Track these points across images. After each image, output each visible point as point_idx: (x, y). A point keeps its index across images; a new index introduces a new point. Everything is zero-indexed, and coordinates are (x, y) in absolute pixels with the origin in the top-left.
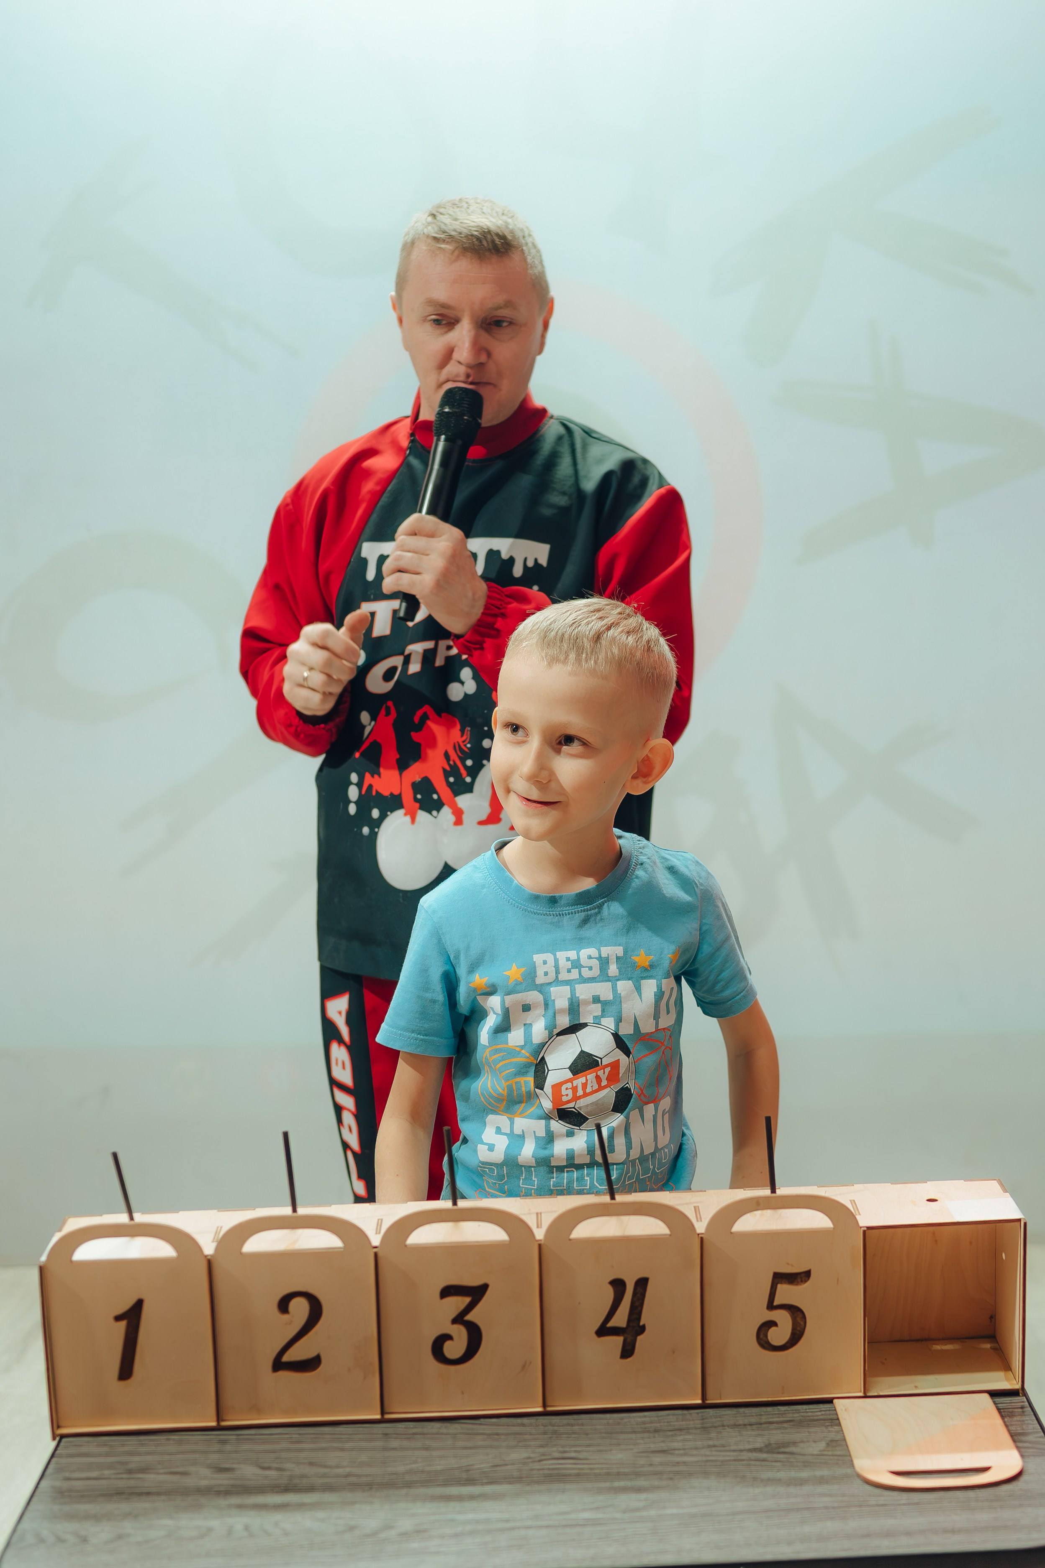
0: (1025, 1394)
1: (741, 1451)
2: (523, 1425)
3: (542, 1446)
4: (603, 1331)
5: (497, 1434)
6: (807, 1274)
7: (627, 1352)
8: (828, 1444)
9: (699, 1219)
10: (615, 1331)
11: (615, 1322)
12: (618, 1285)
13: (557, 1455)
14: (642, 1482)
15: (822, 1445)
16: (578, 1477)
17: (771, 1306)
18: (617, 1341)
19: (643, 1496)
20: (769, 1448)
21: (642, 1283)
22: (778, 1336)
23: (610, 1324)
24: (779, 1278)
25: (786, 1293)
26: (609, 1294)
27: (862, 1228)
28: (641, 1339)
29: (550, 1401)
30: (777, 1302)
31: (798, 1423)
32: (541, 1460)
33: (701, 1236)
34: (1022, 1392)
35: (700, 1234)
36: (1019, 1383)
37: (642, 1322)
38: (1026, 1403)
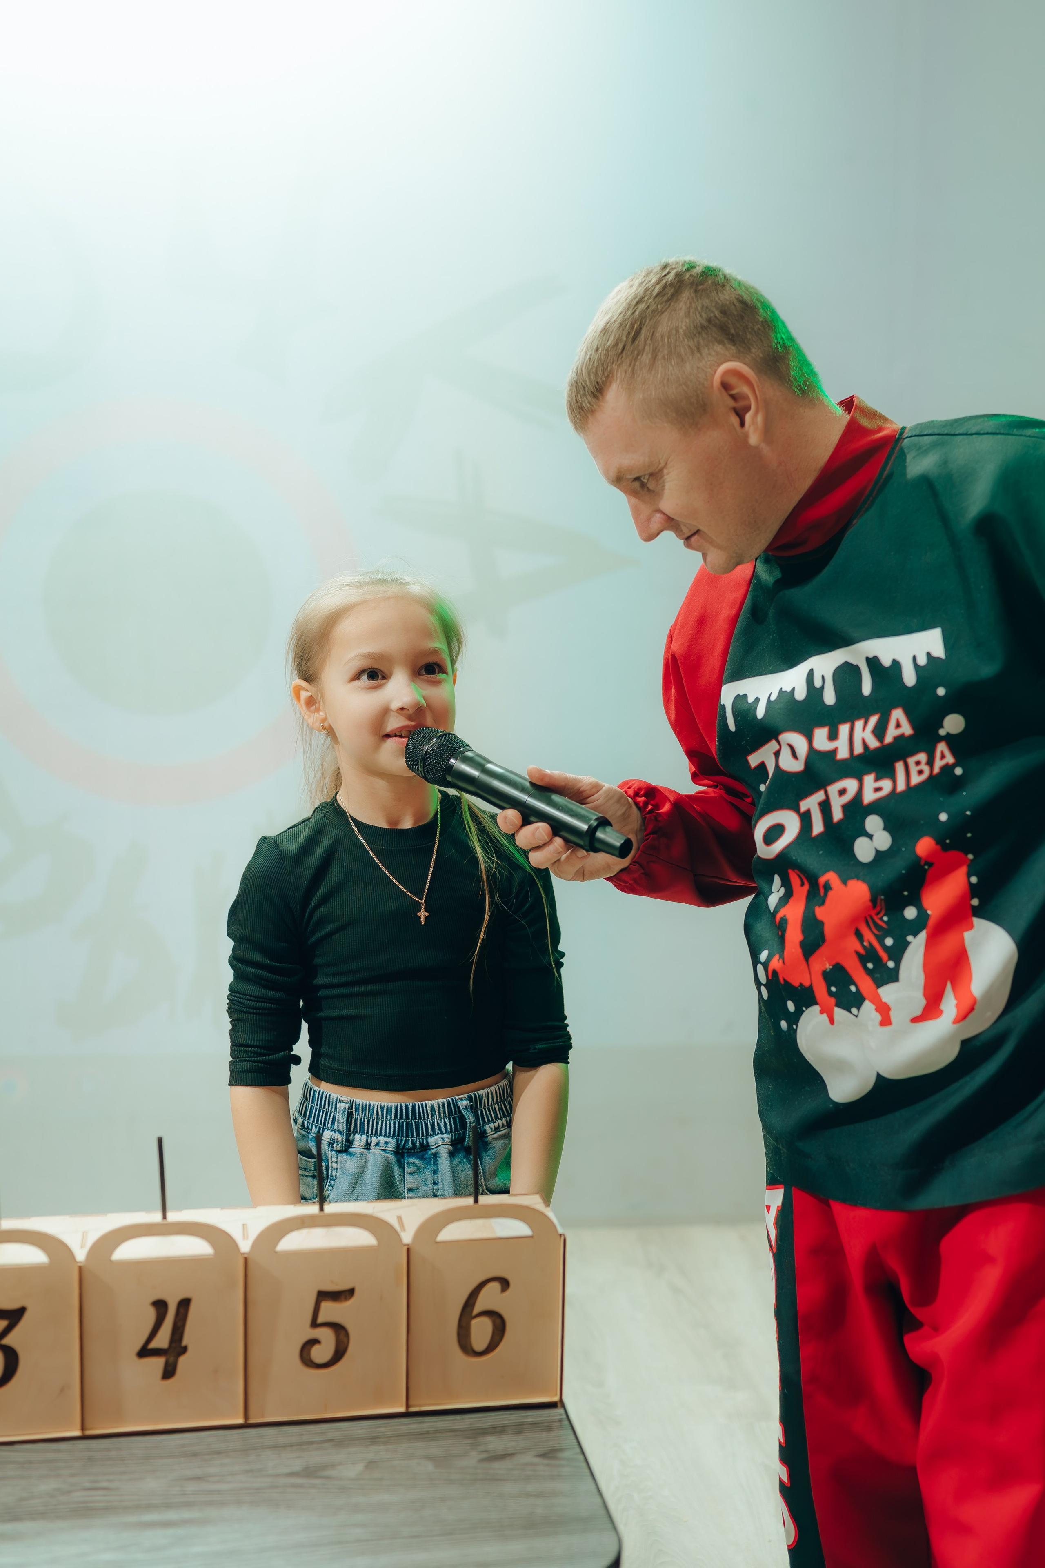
0: (563, 1406)
1: (277, 1476)
2: (59, 1451)
3: (73, 1475)
4: (144, 1352)
5: (30, 1462)
6: (351, 1292)
7: (169, 1372)
8: (366, 1467)
9: (245, 1237)
10: (157, 1352)
11: (156, 1344)
12: (160, 1306)
13: (88, 1485)
14: (172, 1515)
15: (360, 1467)
16: (108, 1509)
17: (314, 1324)
18: (159, 1363)
19: (170, 1531)
20: (309, 1472)
21: (185, 1304)
22: (320, 1354)
23: (152, 1345)
24: (323, 1296)
25: (330, 1311)
26: (151, 1314)
27: (405, 1245)
28: (182, 1360)
29: (88, 1424)
30: (320, 1320)
31: (339, 1443)
32: (69, 1492)
33: (245, 1256)
34: (559, 1405)
35: (244, 1254)
36: (556, 1395)
37: (184, 1343)
38: (564, 1416)
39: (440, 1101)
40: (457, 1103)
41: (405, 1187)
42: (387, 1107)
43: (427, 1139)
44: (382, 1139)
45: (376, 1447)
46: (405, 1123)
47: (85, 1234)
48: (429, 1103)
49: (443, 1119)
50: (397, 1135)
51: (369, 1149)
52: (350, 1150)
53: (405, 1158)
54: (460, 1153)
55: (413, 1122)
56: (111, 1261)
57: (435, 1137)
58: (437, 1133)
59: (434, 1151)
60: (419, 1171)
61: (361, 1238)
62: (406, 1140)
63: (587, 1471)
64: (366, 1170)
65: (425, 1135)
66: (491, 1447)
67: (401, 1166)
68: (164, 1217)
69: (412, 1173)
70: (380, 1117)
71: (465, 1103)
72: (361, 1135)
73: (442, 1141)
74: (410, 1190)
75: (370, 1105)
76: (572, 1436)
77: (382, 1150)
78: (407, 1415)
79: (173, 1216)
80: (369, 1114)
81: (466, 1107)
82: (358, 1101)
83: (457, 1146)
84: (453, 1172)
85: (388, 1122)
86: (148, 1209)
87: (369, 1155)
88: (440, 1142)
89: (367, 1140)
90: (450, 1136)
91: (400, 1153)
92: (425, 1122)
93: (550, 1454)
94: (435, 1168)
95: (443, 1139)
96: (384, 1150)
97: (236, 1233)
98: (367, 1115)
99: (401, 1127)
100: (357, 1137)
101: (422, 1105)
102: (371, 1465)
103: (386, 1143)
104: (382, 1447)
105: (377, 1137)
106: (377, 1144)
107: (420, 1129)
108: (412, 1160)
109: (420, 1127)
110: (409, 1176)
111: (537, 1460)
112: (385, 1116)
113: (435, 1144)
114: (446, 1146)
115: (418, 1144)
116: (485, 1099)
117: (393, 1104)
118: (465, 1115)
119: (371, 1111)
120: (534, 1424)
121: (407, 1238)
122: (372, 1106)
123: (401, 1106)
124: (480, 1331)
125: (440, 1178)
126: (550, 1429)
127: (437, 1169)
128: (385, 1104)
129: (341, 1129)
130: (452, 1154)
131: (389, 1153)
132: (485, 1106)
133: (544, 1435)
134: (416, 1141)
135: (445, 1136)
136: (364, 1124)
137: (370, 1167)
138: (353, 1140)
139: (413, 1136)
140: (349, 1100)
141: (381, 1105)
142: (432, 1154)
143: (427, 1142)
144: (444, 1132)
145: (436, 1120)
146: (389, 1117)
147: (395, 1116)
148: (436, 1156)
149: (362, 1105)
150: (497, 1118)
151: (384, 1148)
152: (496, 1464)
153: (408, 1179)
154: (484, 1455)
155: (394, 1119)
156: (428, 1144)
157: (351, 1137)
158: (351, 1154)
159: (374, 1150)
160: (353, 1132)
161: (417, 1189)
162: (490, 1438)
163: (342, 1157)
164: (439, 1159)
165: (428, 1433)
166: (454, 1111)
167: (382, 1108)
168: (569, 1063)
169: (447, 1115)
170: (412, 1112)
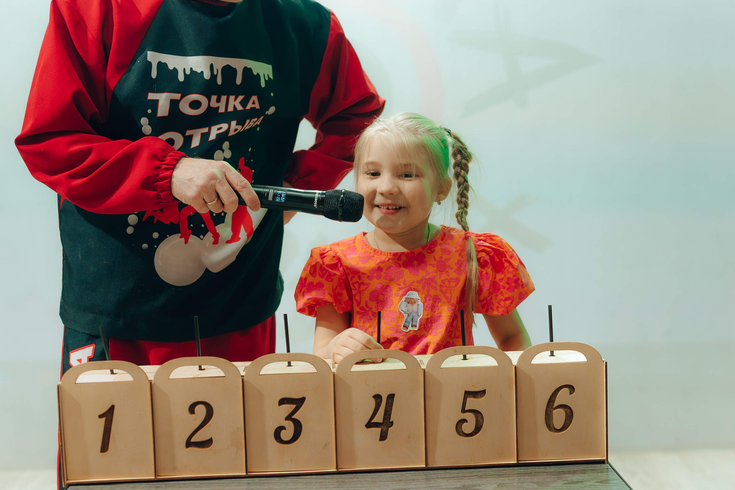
0: (609, 463)
2: (325, 478)
4: (370, 425)
6: (484, 392)
7: (383, 437)
8: (498, 486)
10: (377, 425)
11: (376, 420)
12: (378, 398)
15: (495, 486)
17: (464, 411)
18: (378, 430)
22: (468, 428)
23: (374, 421)
24: (468, 394)
25: (472, 403)
26: (373, 403)
27: (514, 366)
28: (391, 430)
29: (340, 466)
30: (467, 408)
33: (424, 370)
34: (605, 462)
36: (603, 456)
37: (391, 420)
38: (610, 467)
56: (351, 372)
66: (570, 479)
78: (517, 465)
93: (604, 481)
102: (501, 485)
120: (593, 470)
124: (559, 416)
126: (602, 472)
154: (566, 482)
162: (568, 475)
165: (531, 473)
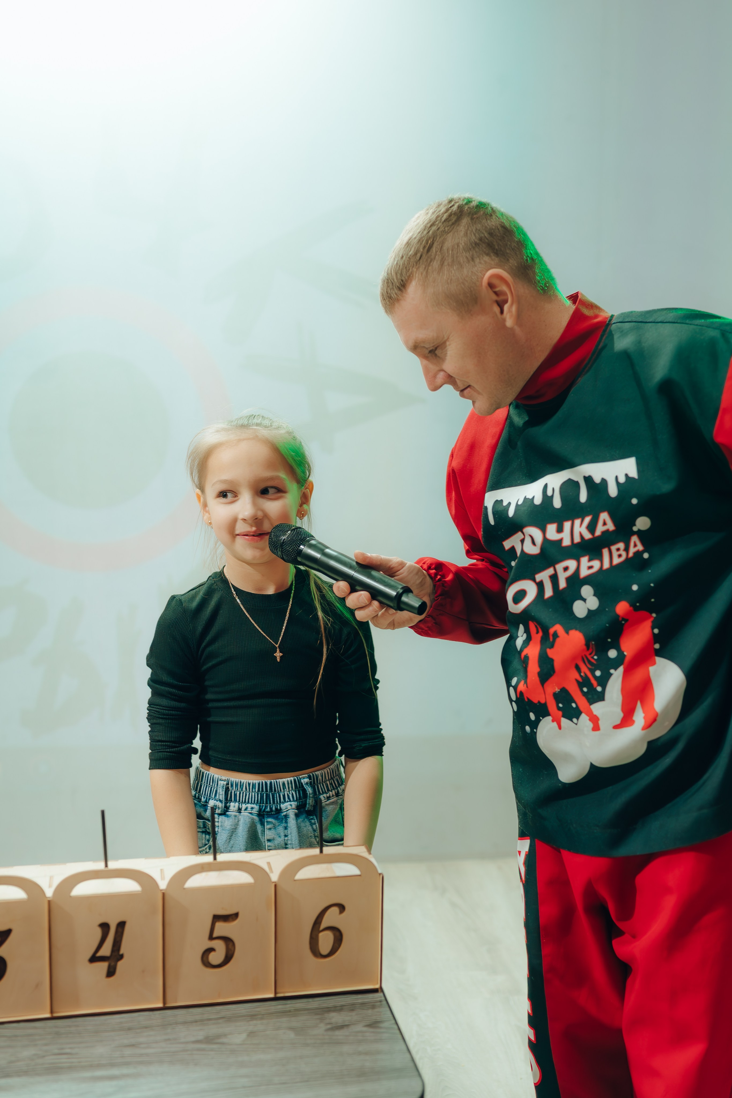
0: (382, 991)
1: (187, 1043)
2: (36, 1028)
3: (46, 1045)
4: (94, 959)
5: (16, 1036)
6: (236, 915)
7: (111, 973)
8: (248, 1036)
9: (163, 878)
10: (103, 959)
11: (102, 953)
12: (105, 927)
13: (56, 1051)
14: (115, 1071)
15: (244, 1036)
16: (71, 1068)
17: (211, 938)
18: (104, 966)
19: (116, 1083)
20: (208, 1040)
21: (121, 925)
22: (215, 958)
23: (99, 954)
24: (217, 918)
25: (222, 928)
26: (98, 933)
27: (273, 882)
28: (120, 964)
29: (55, 1009)
30: (215, 935)
31: (229, 1019)
32: (44, 1056)
33: (163, 891)
34: (380, 990)
35: (162, 890)
36: (378, 983)
37: (121, 952)
38: (383, 998)
39: (289, 779)
40: (300, 780)
41: (266, 838)
42: (253, 784)
43: (280, 805)
44: (249, 806)
45: (255, 1022)
46: (265, 795)
47: (51, 878)
48: (281, 781)
49: (291, 792)
50: (260, 802)
51: (240, 812)
52: (227, 813)
53: (265, 819)
54: (302, 814)
55: (271, 794)
56: (70, 897)
57: (286, 804)
58: (287, 801)
59: (285, 813)
60: (275, 827)
61: (243, 878)
62: (266, 806)
63: (400, 1036)
64: (238, 827)
65: (279, 803)
66: (333, 1020)
67: (262, 824)
68: (106, 866)
69: (270, 829)
70: (248, 790)
71: (307, 780)
72: (235, 803)
73: (291, 807)
74: (269, 840)
75: (241, 782)
76: (389, 1012)
77: (249, 813)
78: (275, 999)
79: (113, 865)
80: (240, 788)
81: (307, 783)
82: (233, 779)
83: (301, 810)
84: (298, 828)
85: (253, 794)
86: (95, 860)
87: (240, 817)
88: (289, 807)
89: (239, 806)
90: (296, 803)
91: (261, 815)
92: (278, 793)
93: (374, 1025)
94: (286, 825)
95: (291, 805)
96: (251, 813)
97: (156, 876)
98: (239, 789)
99: (262, 797)
100: (232, 804)
101: (277, 782)
102: (251, 1034)
103: (252, 808)
104: (259, 1022)
105: (246, 804)
106: (246, 809)
107: (276, 798)
108: (270, 820)
109: (275, 797)
110: (268, 831)
111: (365, 1029)
112: (251, 789)
113: (286, 809)
114: (293, 810)
115: (274, 809)
116: (320, 777)
117: (257, 782)
118: (306, 789)
119: (242, 786)
120: (363, 1004)
121: (274, 877)
122: (242, 783)
123: (262, 783)
124: (326, 940)
125: (289, 832)
126: (373, 1007)
127: (287, 826)
128: (251, 781)
129: (221, 799)
130: (297, 816)
131: (254, 815)
132: (320, 782)
133: (370, 1012)
134: (273, 807)
135: (292, 803)
136: (237, 795)
137: (241, 825)
138: (230, 806)
139: (270, 803)
140: (226, 779)
141: (248, 783)
142: (284, 816)
143: (280, 807)
144: (292, 800)
145: (286, 792)
146: (254, 790)
147: (258, 790)
148: (286, 817)
149: (236, 782)
150: (328, 790)
151: (250, 812)
152: (337, 1033)
153: (268, 833)
154: (329, 1026)
155: (258, 792)
156: (281, 809)
157: (228, 805)
158: (228, 816)
159: (244, 813)
160: (229, 801)
161: (274, 839)
162: (333, 1014)
163: (222, 818)
164: (289, 819)
165: (290, 1011)
166: (299, 787)
167: (249, 784)
168: (383, 755)
169: (294, 789)
170: (270, 787)
